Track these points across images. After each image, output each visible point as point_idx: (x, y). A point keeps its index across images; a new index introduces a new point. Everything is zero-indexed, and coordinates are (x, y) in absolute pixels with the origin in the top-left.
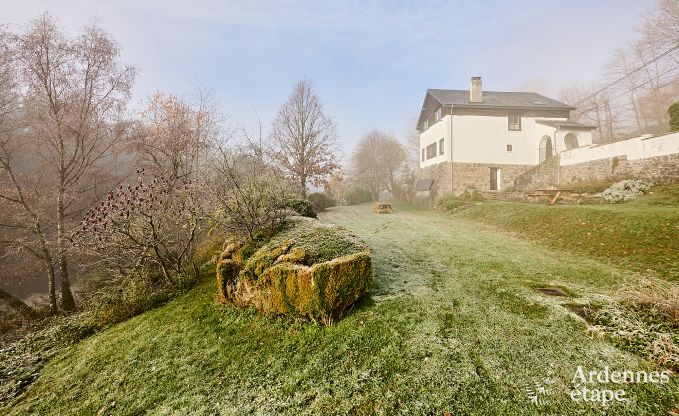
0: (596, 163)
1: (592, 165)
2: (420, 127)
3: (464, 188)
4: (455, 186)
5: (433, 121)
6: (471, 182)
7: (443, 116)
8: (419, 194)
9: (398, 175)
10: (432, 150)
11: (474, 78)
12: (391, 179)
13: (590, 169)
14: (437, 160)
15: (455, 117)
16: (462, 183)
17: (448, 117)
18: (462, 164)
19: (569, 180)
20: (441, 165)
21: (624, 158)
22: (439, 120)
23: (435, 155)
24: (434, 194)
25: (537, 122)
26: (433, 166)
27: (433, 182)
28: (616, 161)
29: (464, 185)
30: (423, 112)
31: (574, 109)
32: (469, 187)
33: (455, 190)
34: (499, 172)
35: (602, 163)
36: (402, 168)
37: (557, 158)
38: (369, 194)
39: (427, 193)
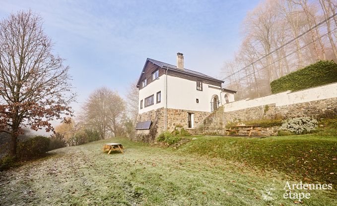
0: (252, 109)
1: (248, 111)
2: (139, 86)
3: (174, 127)
4: (169, 126)
5: (150, 80)
6: (178, 123)
7: (160, 75)
8: (139, 132)
9: (118, 120)
10: (149, 101)
11: (179, 54)
12: (114, 123)
13: (247, 113)
14: (155, 107)
15: (169, 76)
16: (173, 124)
17: (164, 76)
18: (173, 110)
19: (232, 120)
20: (158, 111)
21: (274, 105)
22: (156, 79)
23: (153, 104)
24: (153, 133)
25: (209, 87)
26: (151, 112)
27: (152, 124)
28: (267, 108)
29: (174, 125)
30: (142, 74)
31: (223, 82)
32: (178, 126)
33: (169, 128)
34: (192, 115)
35: (255, 109)
36: (121, 115)
37: (222, 107)
38: (97, 135)
39: (147, 132)
